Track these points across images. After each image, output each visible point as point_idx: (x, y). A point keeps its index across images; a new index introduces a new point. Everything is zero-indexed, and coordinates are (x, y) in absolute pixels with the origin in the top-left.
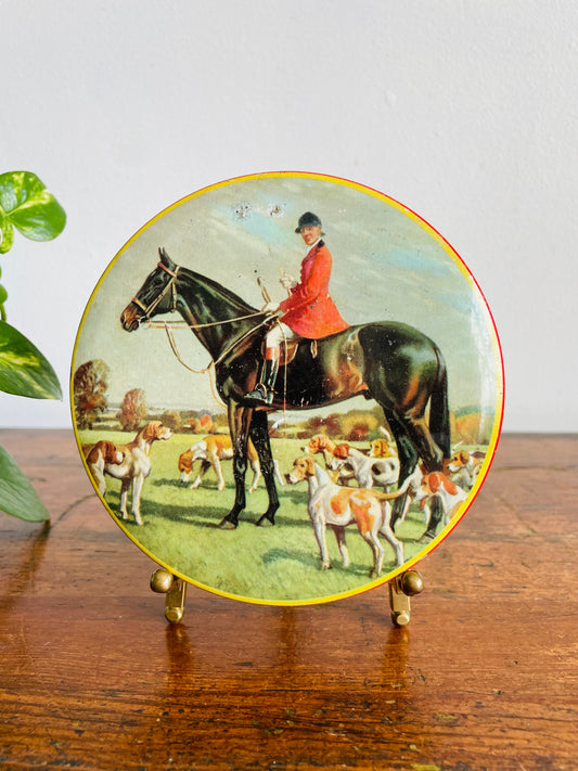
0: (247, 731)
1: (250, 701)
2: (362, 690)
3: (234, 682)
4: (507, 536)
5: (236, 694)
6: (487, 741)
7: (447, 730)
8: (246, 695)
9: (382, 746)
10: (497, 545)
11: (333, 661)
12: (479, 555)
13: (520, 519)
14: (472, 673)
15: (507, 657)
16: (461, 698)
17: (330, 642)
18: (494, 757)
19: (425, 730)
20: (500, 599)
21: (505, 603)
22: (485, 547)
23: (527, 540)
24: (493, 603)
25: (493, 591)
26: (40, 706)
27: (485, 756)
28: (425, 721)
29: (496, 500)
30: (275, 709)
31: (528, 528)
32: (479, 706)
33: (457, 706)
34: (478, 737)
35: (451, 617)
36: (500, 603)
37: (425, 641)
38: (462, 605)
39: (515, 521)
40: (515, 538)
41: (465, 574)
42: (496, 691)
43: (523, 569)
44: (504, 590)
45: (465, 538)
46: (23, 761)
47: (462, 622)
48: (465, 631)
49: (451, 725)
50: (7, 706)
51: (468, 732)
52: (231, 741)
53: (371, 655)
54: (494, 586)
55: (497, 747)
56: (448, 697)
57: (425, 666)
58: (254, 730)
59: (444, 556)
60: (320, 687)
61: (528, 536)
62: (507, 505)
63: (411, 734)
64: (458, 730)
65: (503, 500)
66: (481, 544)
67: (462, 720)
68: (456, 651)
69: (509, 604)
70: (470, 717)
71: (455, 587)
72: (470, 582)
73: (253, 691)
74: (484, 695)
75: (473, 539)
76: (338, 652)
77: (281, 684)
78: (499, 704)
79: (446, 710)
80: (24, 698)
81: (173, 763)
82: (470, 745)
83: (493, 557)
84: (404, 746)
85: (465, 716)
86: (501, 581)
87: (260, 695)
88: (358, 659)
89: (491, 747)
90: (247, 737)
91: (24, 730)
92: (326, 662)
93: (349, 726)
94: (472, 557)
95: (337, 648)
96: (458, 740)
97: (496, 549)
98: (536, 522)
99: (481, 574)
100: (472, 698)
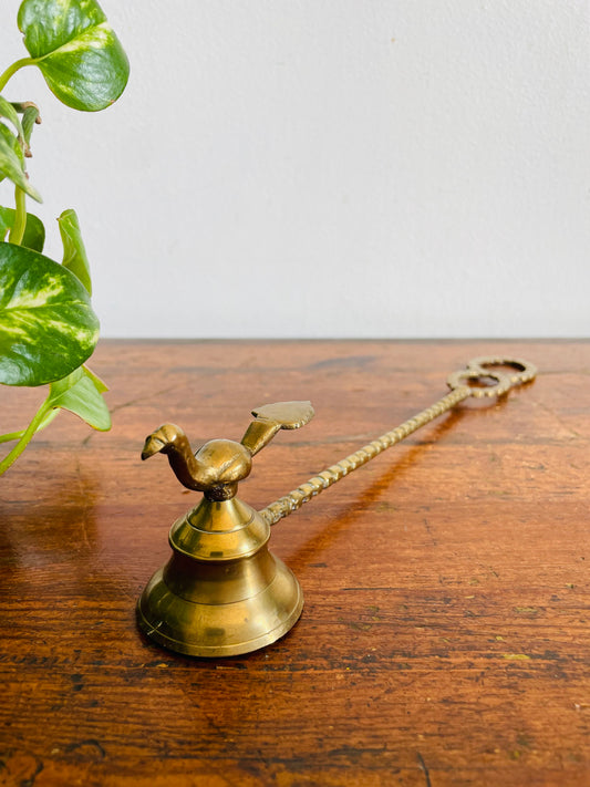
0: (336, 627)
1: (331, 600)
2: (438, 586)
3: (312, 582)
4: (551, 439)
5: (317, 593)
6: (569, 631)
7: (528, 622)
8: (328, 593)
9: (470, 638)
10: (543, 448)
11: (405, 560)
12: (527, 458)
13: (562, 422)
14: (542, 568)
15: (573, 553)
16: (536, 592)
17: (398, 543)
18: (580, 646)
19: (508, 621)
20: (556, 500)
21: (562, 503)
22: (532, 449)
23: (573, 442)
24: (550, 503)
25: (547, 492)
26: (123, 610)
27: (570, 645)
28: (506, 614)
29: (535, 405)
30: (358, 607)
31: (571, 431)
32: (554, 599)
33: (533, 600)
34: (560, 627)
35: (512, 517)
36: (557, 504)
37: (491, 540)
38: (519, 505)
39: (557, 425)
40: (561, 441)
41: (516, 476)
42: (569, 585)
43: (573, 471)
44: (559, 491)
45: (511, 442)
46: (119, 664)
47: (523, 521)
48: (528, 531)
49: (531, 617)
50: (89, 613)
51: (550, 623)
52: (322, 636)
53: (441, 554)
54: (548, 487)
55: (580, 636)
56: (524, 592)
57: (496, 563)
58: (343, 627)
59: (493, 460)
60: (397, 585)
61: (572, 439)
62: (546, 409)
63: (495, 627)
64: (541, 621)
65: (541, 404)
66: (527, 447)
67: (541, 612)
68: (522, 548)
69: (565, 504)
70: (548, 609)
71: (510, 489)
72: (524, 484)
73: (332, 589)
74: (557, 590)
75: (518, 442)
76: (408, 552)
77: (360, 583)
78: (573, 597)
79: (524, 604)
80: (105, 605)
81: (269, 659)
82: (553, 635)
83: (542, 460)
84: (491, 638)
85: (543, 609)
86: (554, 483)
87: (340, 593)
88: (428, 558)
89: (574, 637)
90: (337, 633)
91: (113, 634)
92: (398, 561)
93: (433, 621)
94: (521, 460)
95: (404, 549)
96: (541, 630)
97: (544, 452)
98: (579, 426)
99: (532, 476)
100: (547, 592)
